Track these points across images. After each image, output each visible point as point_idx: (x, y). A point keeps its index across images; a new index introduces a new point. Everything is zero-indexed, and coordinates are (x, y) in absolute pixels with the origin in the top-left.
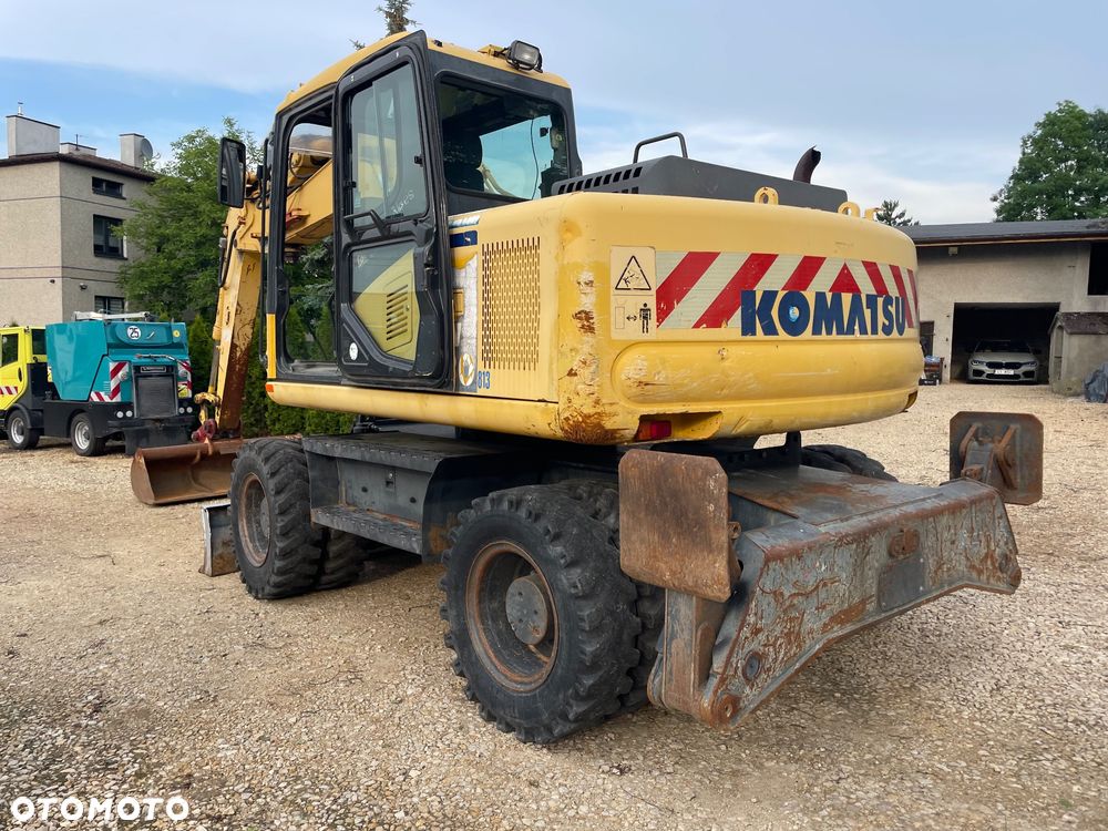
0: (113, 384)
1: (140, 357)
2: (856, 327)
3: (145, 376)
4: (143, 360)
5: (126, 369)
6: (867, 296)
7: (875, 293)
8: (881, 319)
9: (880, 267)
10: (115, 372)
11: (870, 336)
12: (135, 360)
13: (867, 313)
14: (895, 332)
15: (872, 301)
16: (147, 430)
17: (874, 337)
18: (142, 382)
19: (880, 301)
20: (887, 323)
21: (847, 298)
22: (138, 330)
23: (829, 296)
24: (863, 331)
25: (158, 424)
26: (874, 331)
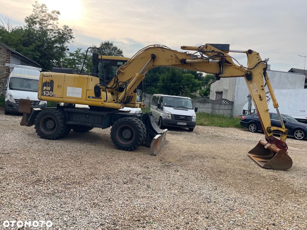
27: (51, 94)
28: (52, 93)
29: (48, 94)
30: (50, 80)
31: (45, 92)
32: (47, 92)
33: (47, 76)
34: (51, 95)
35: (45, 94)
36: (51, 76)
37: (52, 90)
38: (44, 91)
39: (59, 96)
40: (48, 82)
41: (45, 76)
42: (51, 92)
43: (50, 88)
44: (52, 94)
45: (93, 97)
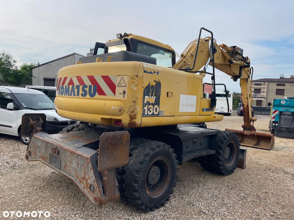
0: (273, 116)
1: (283, 109)
2: (72, 94)
3: (283, 115)
4: (283, 110)
5: (277, 112)
6: (76, 85)
7: (79, 84)
8: (81, 92)
9: (82, 77)
10: (274, 112)
11: (76, 96)
12: (281, 110)
13: (76, 90)
14: (88, 96)
15: (78, 87)
16: (282, 130)
17: (78, 97)
18: (282, 116)
19: (81, 87)
20: (84, 93)
21: (71, 86)
22: (285, 102)
23: (67, 86)
24: (74, 95)
25: (285, 129)
26: (78, 95)
27: (156, 111)
28: (158, 108)
29: (150, 111)
30: (155, 81)
31: (146, 108)
32: (149, 107)
33: (151, 73)
34: (155, 113)
35: (146, 113)
36: (158, 73)
37: (157, 102)
38: (145, 106)
39: (170, 113)
40: (152, 86)
41: (147, 72)
42: (156, 106)
43: (155, 97)
44: (158, 110)
45: (207, 110)
